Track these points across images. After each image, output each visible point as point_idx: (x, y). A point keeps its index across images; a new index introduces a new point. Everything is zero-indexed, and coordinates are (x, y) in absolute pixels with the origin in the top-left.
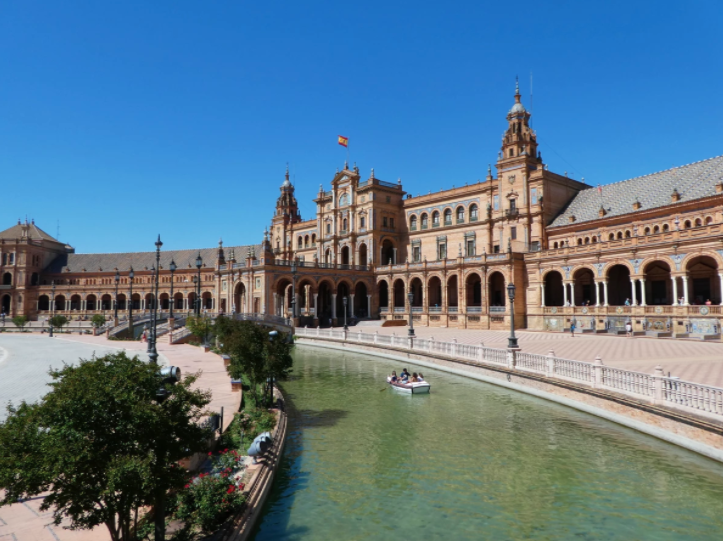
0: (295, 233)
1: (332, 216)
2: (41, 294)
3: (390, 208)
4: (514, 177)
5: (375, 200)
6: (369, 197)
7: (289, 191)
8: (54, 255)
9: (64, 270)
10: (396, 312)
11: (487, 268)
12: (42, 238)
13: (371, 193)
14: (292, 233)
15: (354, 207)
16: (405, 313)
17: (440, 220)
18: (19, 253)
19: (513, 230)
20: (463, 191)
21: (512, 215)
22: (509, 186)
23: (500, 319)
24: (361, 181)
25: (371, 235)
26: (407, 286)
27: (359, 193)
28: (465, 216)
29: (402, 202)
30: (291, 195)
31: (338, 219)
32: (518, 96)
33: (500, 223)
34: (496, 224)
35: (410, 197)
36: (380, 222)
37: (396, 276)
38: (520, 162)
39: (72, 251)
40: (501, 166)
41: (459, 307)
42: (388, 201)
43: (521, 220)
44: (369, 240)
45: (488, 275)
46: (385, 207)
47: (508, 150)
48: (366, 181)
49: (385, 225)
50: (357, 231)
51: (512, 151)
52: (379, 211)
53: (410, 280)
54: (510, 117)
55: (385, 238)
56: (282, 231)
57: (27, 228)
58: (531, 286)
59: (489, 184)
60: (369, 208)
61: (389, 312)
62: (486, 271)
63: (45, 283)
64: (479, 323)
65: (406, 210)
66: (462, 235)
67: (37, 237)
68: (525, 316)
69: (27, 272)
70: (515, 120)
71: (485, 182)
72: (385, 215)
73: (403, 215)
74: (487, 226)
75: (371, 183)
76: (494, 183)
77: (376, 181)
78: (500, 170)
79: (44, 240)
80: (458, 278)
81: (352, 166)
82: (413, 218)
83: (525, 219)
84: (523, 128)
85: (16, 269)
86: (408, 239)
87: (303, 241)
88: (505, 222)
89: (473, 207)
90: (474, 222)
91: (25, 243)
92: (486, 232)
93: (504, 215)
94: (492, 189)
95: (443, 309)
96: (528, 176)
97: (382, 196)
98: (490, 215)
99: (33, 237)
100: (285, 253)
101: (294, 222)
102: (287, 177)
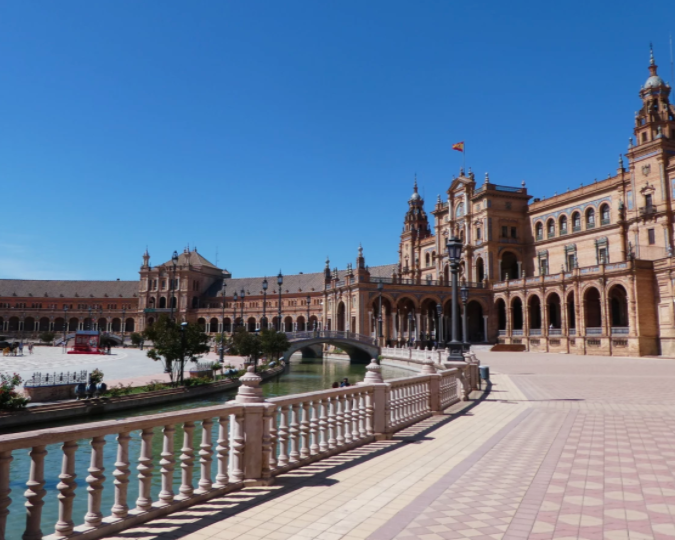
0: (423, 249)
1: (449, 228)
2: (199, 317)
3: (510, 215)
4: (648, 167)
5: (490, 208)
6: (483, 204)
7: (418, 204)
8: (212, 280)
9: (219, 294)
10: (515, 336)
11: (605, 280)
12: (201, 264)
13: (485, 200)
14: (420, 250)
15: (469, 217)
16: (522, 336)
17: (568, 226)
18: (182, 278)
19: (651, 232)
20: (591, 189)
21: (649, 214)
22: (643, 178)
23: (623, 343)
24: (477, 187)
25: (486, 247)
26: (525, 305)
27: (475, 201)
28: (596, 219)
29: (526, 207)
30: (420, 209)
31: (455, 231)
32: (654, 67)
33: (635, 224)
34: (631, 227)
35: (537, 201)
36: (497, 232)
37: (514, 294)
38: (654, 148)
39: (229, 276)
40: (633, 155)
41: (577, 329)
42: (508, 208)
43: (659, 219)
44: (484, 253)
45: (608, 288)
46: (503, 215)
47: (640, 134)
48: (481, 187)
49: (504, 235)
50: (474, 243)
51: (644, 135)
52: (496, 219)
53: (527, 298)
54: (643, 94)
55: (503, 251)
56: (410, 248)
57: (188, 255)
58: (663, 302)
59: (620, 179)
60: (484, 217)
61: (507, 335)
62: (604, 284)
63: (204, 306)
64: (600, 348)
65: (532, 217)
66: (592, 242)
67: (197, 263)
68: (657, 340)
69: (188, 296)
70: (649, 97)
71: (615, 177)
72: (505, 224)
73: (528, 223)
74: (620, 229)
75: (485, 188)
76: (627, 177)
77: (491, 186)
78: (631, 160)
79: (204, 266)
80: (575, 293)
81: (468, 172)
82: (539, 225)
83: (665, 218)
84: (661, 105)
85: (180, 293)
86: (534, 251)
87: (431, 258)
88: (641, 223)
89: (604, 208)
90: (606, 226)
91: (186, 269)
92: (619, 237)
93: (639, 214)
94: (624, 184)
95: (563, 331)
96: (666, 164)
97: (500, 202)
98: (622, 216)
99: (194, 264)
100: (413, 272)
101: (421, 238)
102: (416, 189)
